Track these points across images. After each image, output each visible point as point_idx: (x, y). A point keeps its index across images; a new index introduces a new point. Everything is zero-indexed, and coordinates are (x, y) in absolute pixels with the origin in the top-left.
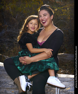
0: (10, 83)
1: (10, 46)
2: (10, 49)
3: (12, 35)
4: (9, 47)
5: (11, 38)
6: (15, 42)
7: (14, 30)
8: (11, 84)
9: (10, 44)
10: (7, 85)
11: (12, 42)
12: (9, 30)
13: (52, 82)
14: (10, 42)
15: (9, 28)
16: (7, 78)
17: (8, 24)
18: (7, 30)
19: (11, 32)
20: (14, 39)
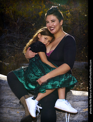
0: (14, 102)
1: (11, 52)
2: (11, 55)
3: (12, 40)
4: (9, 53)
5: (12, 43)
6: (16, 48)
7: (15, 35)
8: (16, 103)
9: (10, 50)
10: (11, 103)
11: (13, 48)
12: (10, 35)
13: (61, 107)
14: (11, 47)
15: (10, 32)
16: (11, 95)
17: (8, 29)
18: (8, 35)
19: (12, 37)
20: (15, 44)
